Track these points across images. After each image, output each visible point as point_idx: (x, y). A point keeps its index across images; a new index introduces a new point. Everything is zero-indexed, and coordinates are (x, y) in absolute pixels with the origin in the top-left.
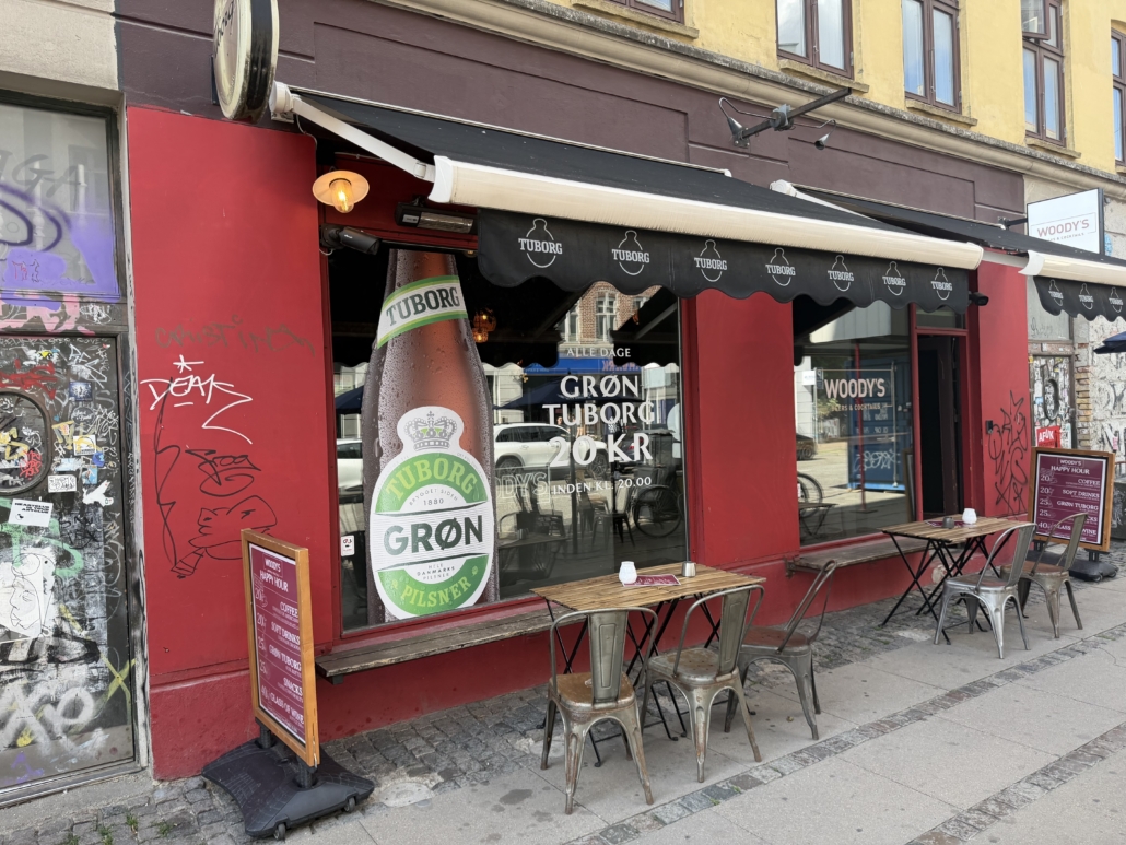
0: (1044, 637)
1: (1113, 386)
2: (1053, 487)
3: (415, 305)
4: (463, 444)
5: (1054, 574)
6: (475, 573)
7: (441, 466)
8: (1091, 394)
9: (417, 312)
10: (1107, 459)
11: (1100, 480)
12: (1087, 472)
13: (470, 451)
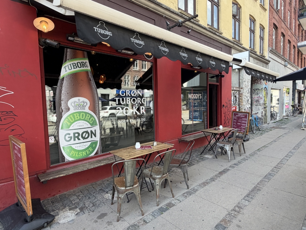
0: (238, 156)
1: (247, 98)
2: (236, 120)
3: (74, 66)
4: (90, 108)
5: (240, 141)
6: (94, 146)
7: (83, 115)
8: (243, 99)
9: (74, 68)
10: (248, 114)
11: (247, 118)
12: (244, 116)
13: (92, 111)
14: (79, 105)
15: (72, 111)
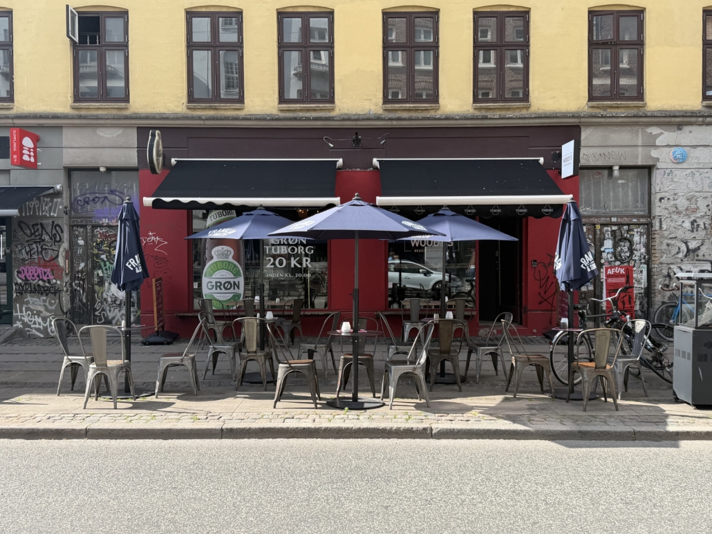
1: (687, 243)
3: (219, 215)
4: (233, 258)
6: (236, 299)
7: (226, 264)
8: (658, 248)
9: (219, 217)
13: (236, 260)
14: (223, 254)
15: (215, 259)
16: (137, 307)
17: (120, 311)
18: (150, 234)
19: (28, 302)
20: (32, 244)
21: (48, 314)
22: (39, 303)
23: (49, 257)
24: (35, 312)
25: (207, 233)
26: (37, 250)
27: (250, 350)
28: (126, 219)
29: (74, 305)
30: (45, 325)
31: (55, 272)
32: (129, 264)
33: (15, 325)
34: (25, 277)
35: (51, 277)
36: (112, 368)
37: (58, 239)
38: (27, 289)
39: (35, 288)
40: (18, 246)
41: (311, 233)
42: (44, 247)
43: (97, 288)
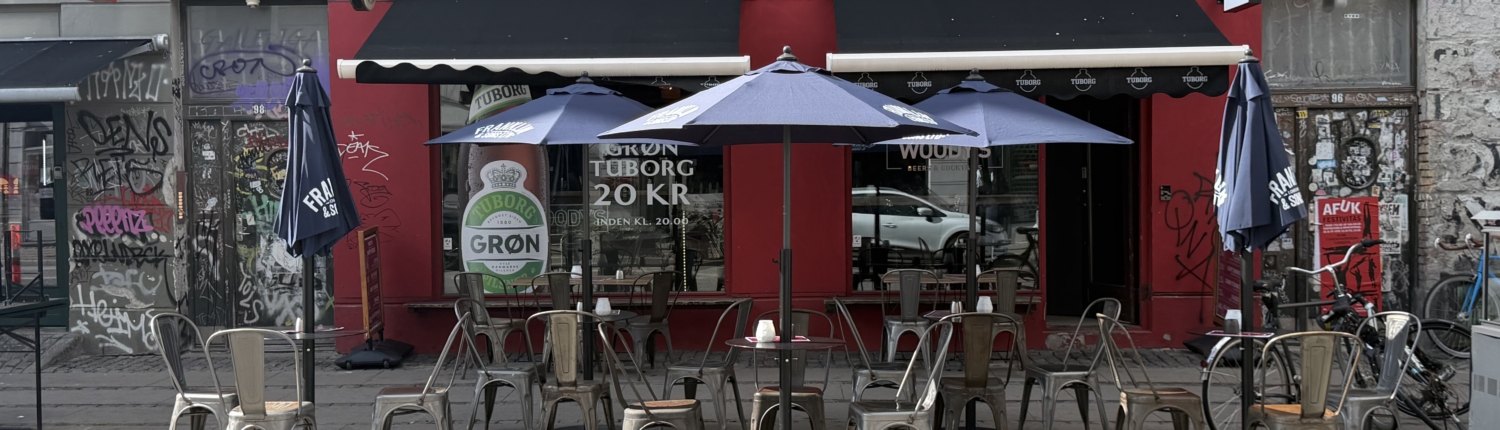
1: (1494, 147)
3: (495, 95)
6: (533, 273)
7: (510, 199)
8: (1433, 158)
9: (496, 100)
14: (504, 178)
15: (488, 189)
16: (328, 289)
17: (290, 298)
18: (353, 136)
19: (100, 282)
20: (107, 160)
21: (143, 305)
22: (123, 283)
23: (143, 185)
24: (115, 301)
25: (472, 133)
26: (119, 172)
27: (565, 379)
28: (302, 106)
29: (196, 286)
30: (136, 329)
31: (154, 217)
32: (311, 199)
33: (73, 329)
34: (94, 227)
35: (147, 228)
36: (276, 418)
37: (161, 148)
38: (97, 254)
39: (114, 251)
40: (79, 163)
41: (691, 131)
42: (133, 165)
43: (242, 250)
